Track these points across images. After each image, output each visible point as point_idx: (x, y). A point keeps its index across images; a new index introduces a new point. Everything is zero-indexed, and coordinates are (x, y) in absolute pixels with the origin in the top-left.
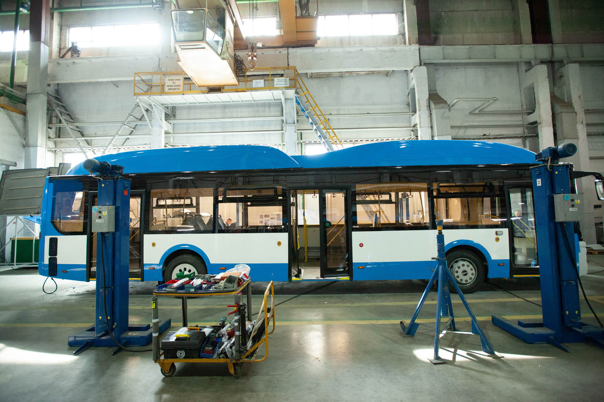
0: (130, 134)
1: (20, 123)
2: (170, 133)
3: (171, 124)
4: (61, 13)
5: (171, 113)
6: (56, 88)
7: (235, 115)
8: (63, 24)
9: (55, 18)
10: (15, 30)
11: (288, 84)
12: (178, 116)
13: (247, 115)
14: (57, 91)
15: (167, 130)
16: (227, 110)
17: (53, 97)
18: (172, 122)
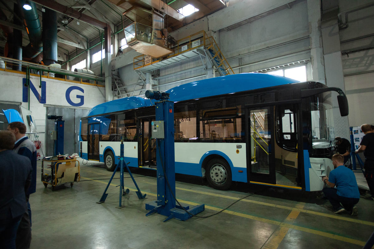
0: (142, 89)
1: (103, 91)
2: (156, 85)
3: (157, 80)
4: (118, 34)
5: (156, 74)
6: (118, 71)
7: (187, 68)
8: (119, 39)
9: (115, 37)
10: (101, 50)
11: (200, 44)
12: (161, 75)
13: (192, 66)
14: (118, 73)
15: (153, 84)
16: (183, 66)
17: (116, 75)
18: (158, 78)
